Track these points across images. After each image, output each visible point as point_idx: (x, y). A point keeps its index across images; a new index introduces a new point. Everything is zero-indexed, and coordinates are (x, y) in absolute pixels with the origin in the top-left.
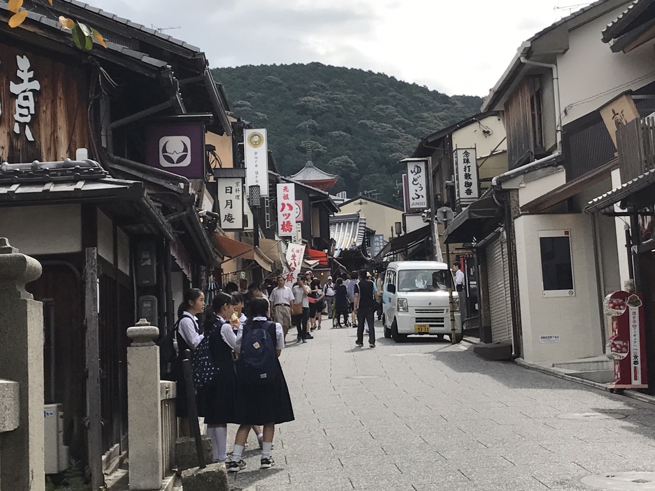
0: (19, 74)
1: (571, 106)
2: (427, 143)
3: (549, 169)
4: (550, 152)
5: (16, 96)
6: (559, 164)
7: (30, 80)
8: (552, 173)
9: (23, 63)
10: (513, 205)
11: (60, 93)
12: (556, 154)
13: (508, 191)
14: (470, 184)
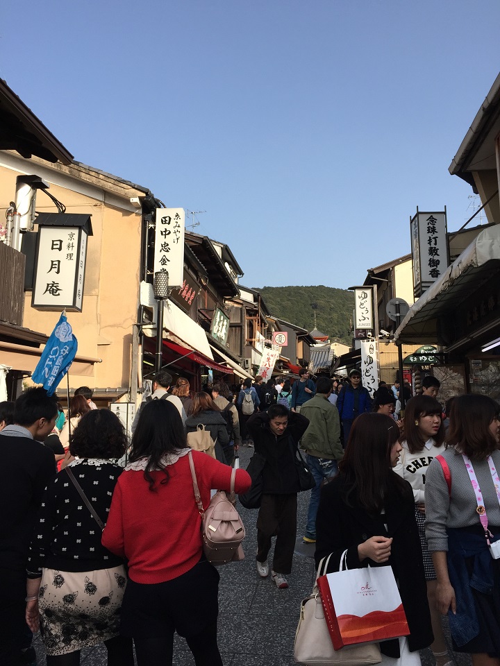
2: (374, 275)
14: (437, 263)
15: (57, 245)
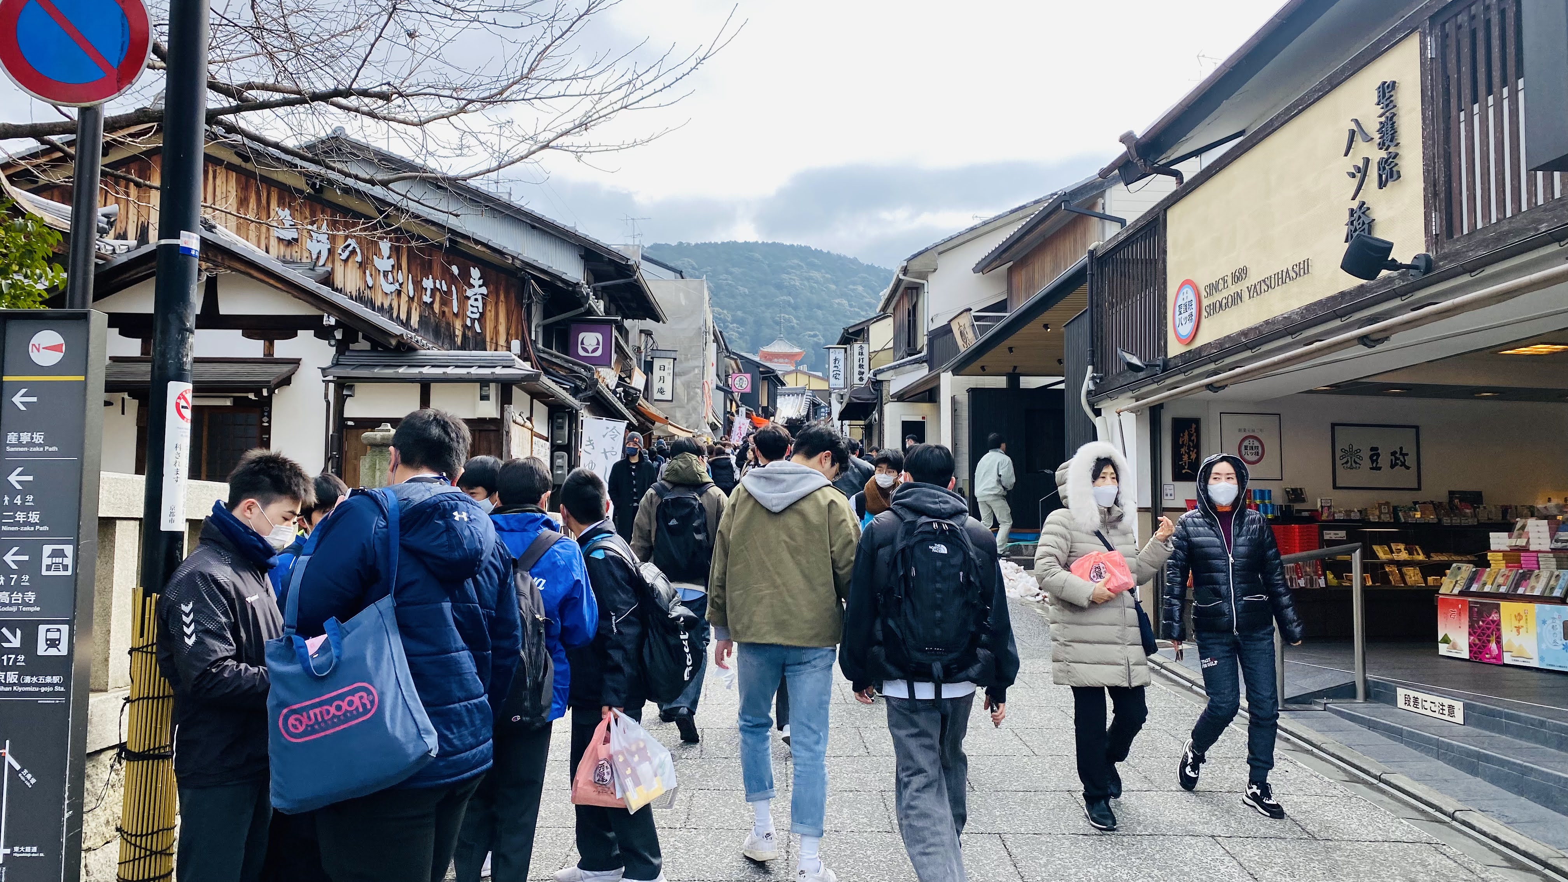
0: (472, 281)
1: (937, 315)
2: (849, 334)
3: (916, 365)
4: (920, 352)
5: (469, 298)
6: (923, 362)
7: (480, 286)
8: (918, 369)
9: (475, 273)
10: (885, 393)
11: (502, 298)
12: (922, 354)
13: (882, 381)
14: (863, 373)
15: (662, 368)
